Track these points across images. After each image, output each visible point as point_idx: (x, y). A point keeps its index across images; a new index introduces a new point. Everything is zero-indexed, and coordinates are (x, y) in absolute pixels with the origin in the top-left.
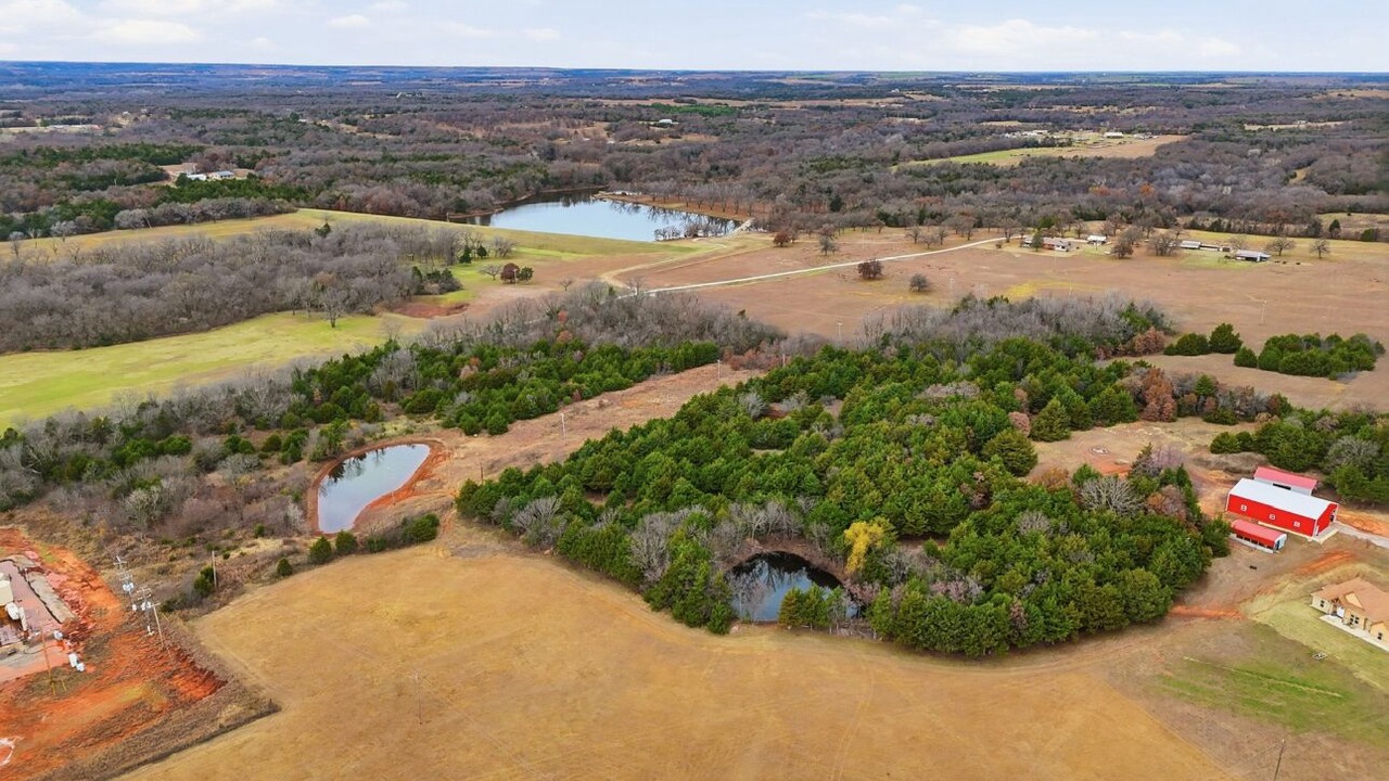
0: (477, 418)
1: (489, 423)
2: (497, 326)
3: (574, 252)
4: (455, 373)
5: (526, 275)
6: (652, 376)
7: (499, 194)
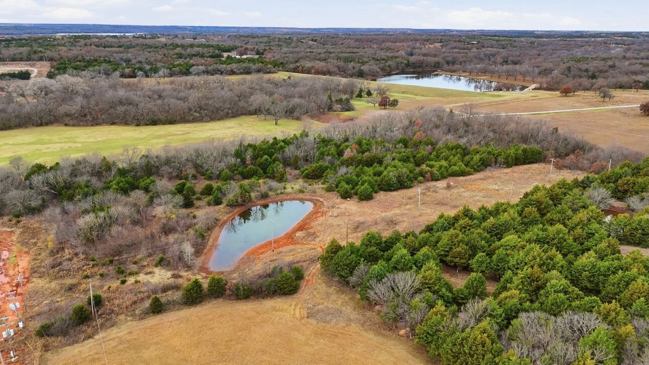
0: (351, 186)
1: (359, 190)
2: (373, 128)
3: (423, 96)
4: (340, 154)
5: (394, 103)
6: (488, 168)
7: (383, 69)
